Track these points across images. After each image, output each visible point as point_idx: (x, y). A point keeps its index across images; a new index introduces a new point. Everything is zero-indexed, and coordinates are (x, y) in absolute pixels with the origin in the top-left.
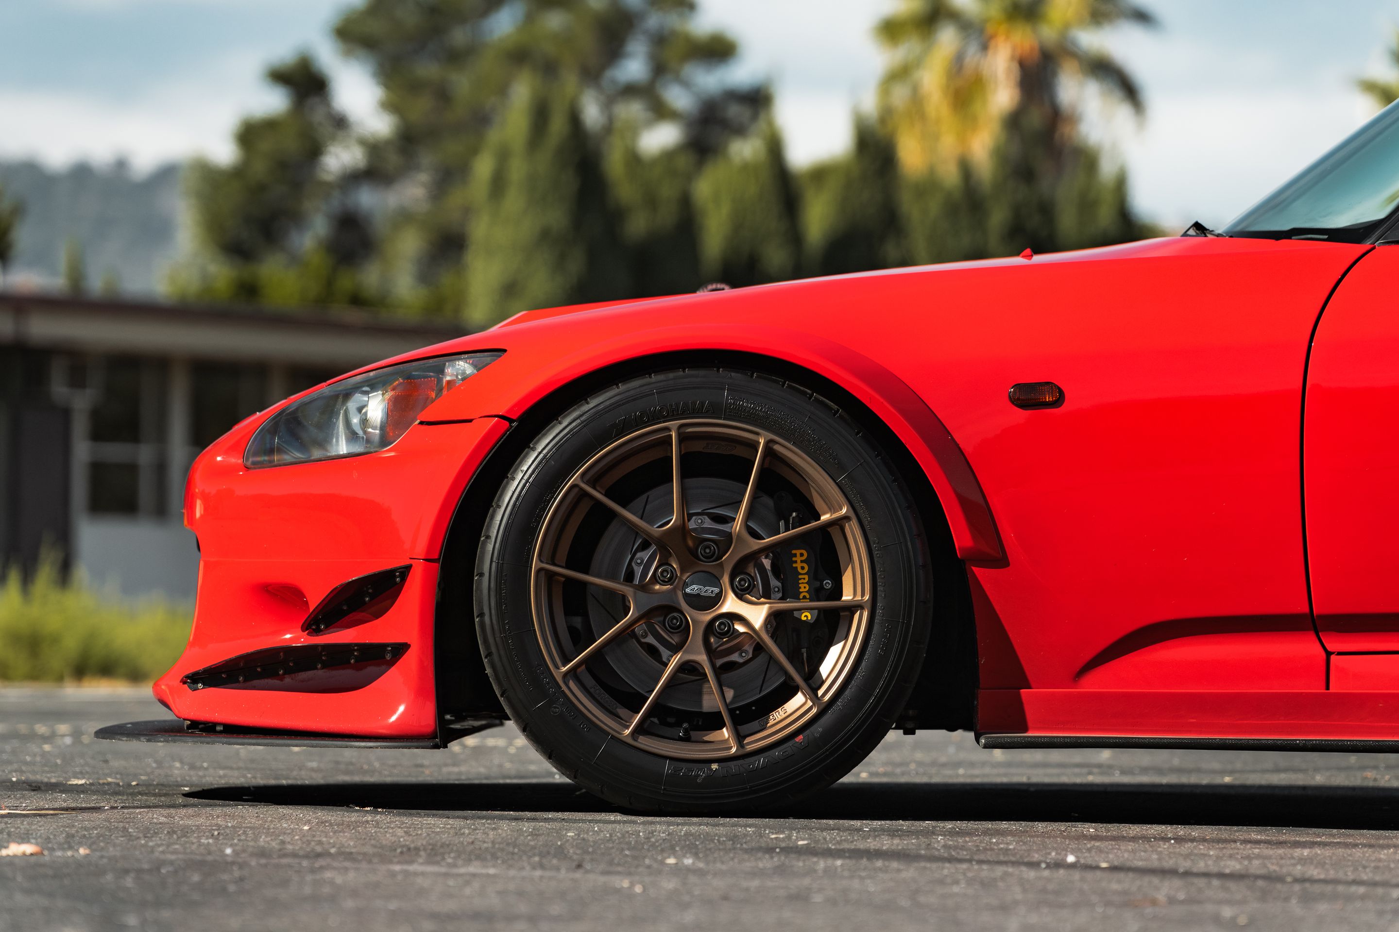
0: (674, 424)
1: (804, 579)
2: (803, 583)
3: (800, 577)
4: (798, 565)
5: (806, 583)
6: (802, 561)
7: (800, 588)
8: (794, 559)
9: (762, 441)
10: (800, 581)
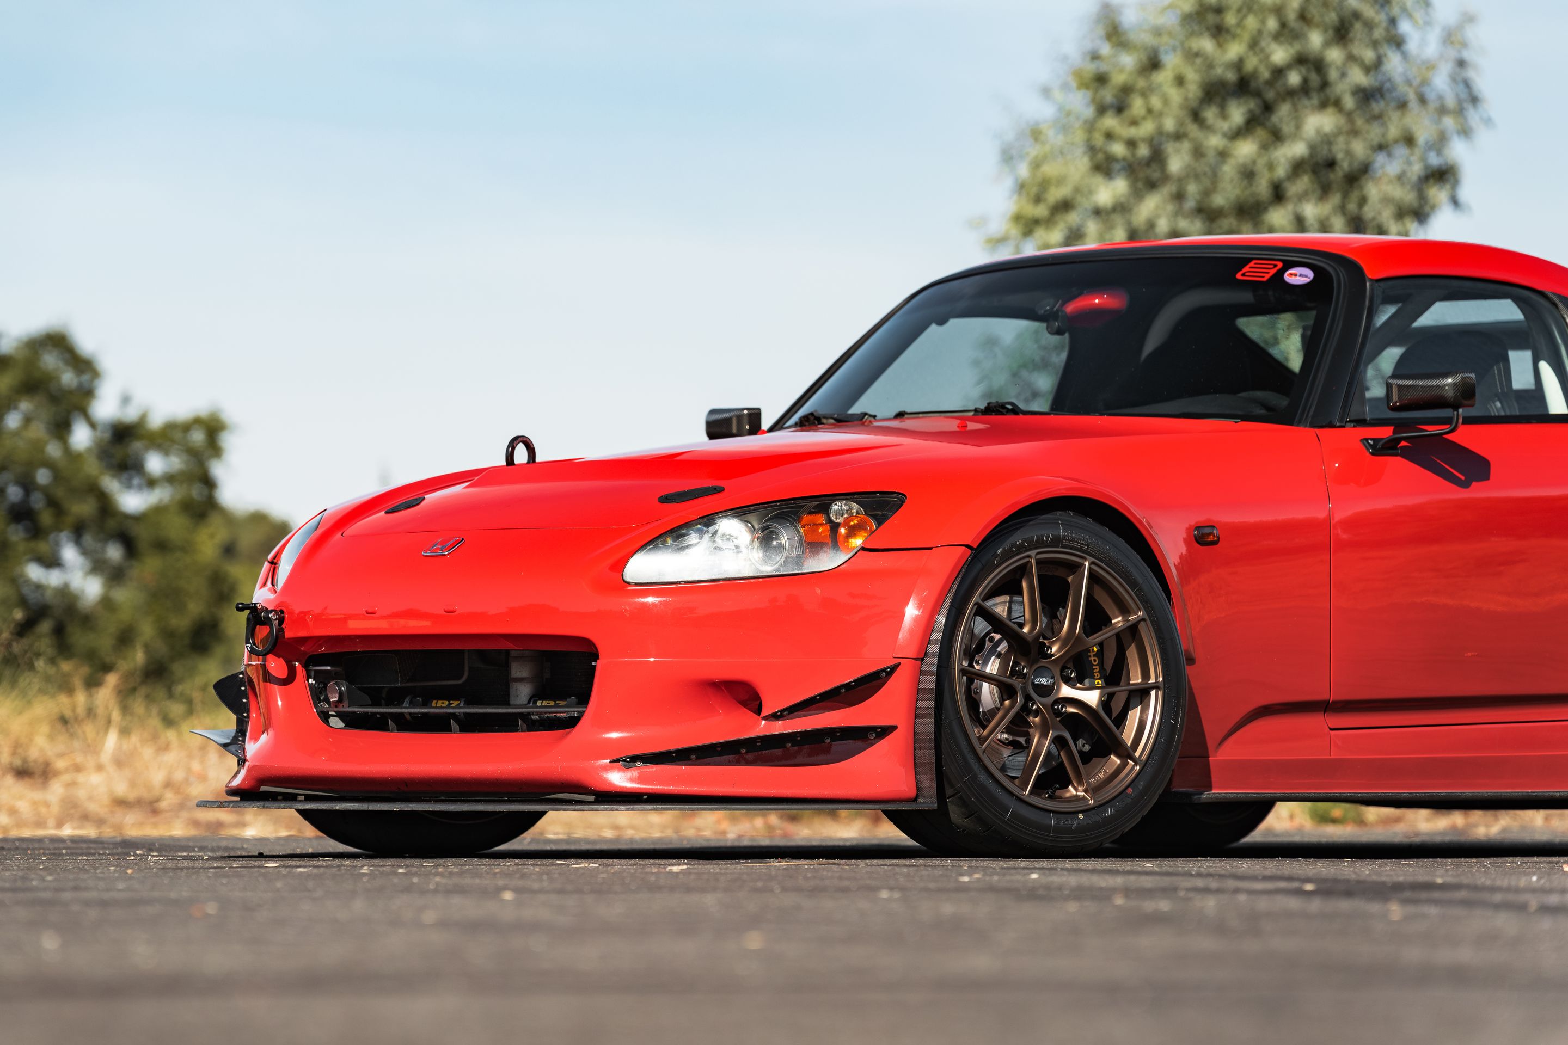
0: (1033, 553)
1: (1097, 669)
2: (1096, 672)
3: (1094, 667)
4: (1092, 659)
5: (1098, 672)
6: (1094, 656)
7: (1095, 676)
8: (1089, 654)
9: (1087, 564)
10: (1095, 671)
